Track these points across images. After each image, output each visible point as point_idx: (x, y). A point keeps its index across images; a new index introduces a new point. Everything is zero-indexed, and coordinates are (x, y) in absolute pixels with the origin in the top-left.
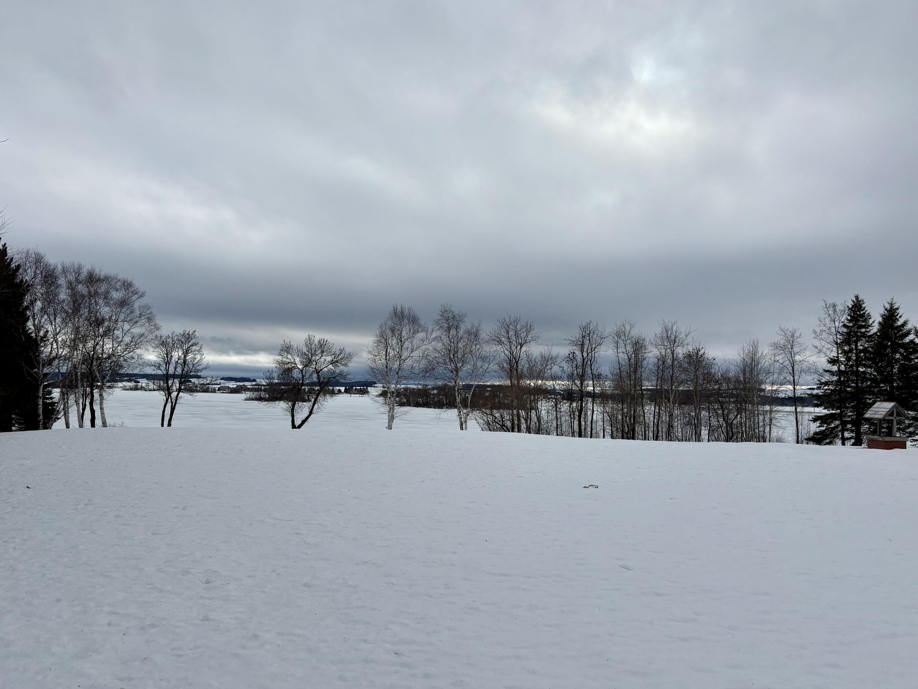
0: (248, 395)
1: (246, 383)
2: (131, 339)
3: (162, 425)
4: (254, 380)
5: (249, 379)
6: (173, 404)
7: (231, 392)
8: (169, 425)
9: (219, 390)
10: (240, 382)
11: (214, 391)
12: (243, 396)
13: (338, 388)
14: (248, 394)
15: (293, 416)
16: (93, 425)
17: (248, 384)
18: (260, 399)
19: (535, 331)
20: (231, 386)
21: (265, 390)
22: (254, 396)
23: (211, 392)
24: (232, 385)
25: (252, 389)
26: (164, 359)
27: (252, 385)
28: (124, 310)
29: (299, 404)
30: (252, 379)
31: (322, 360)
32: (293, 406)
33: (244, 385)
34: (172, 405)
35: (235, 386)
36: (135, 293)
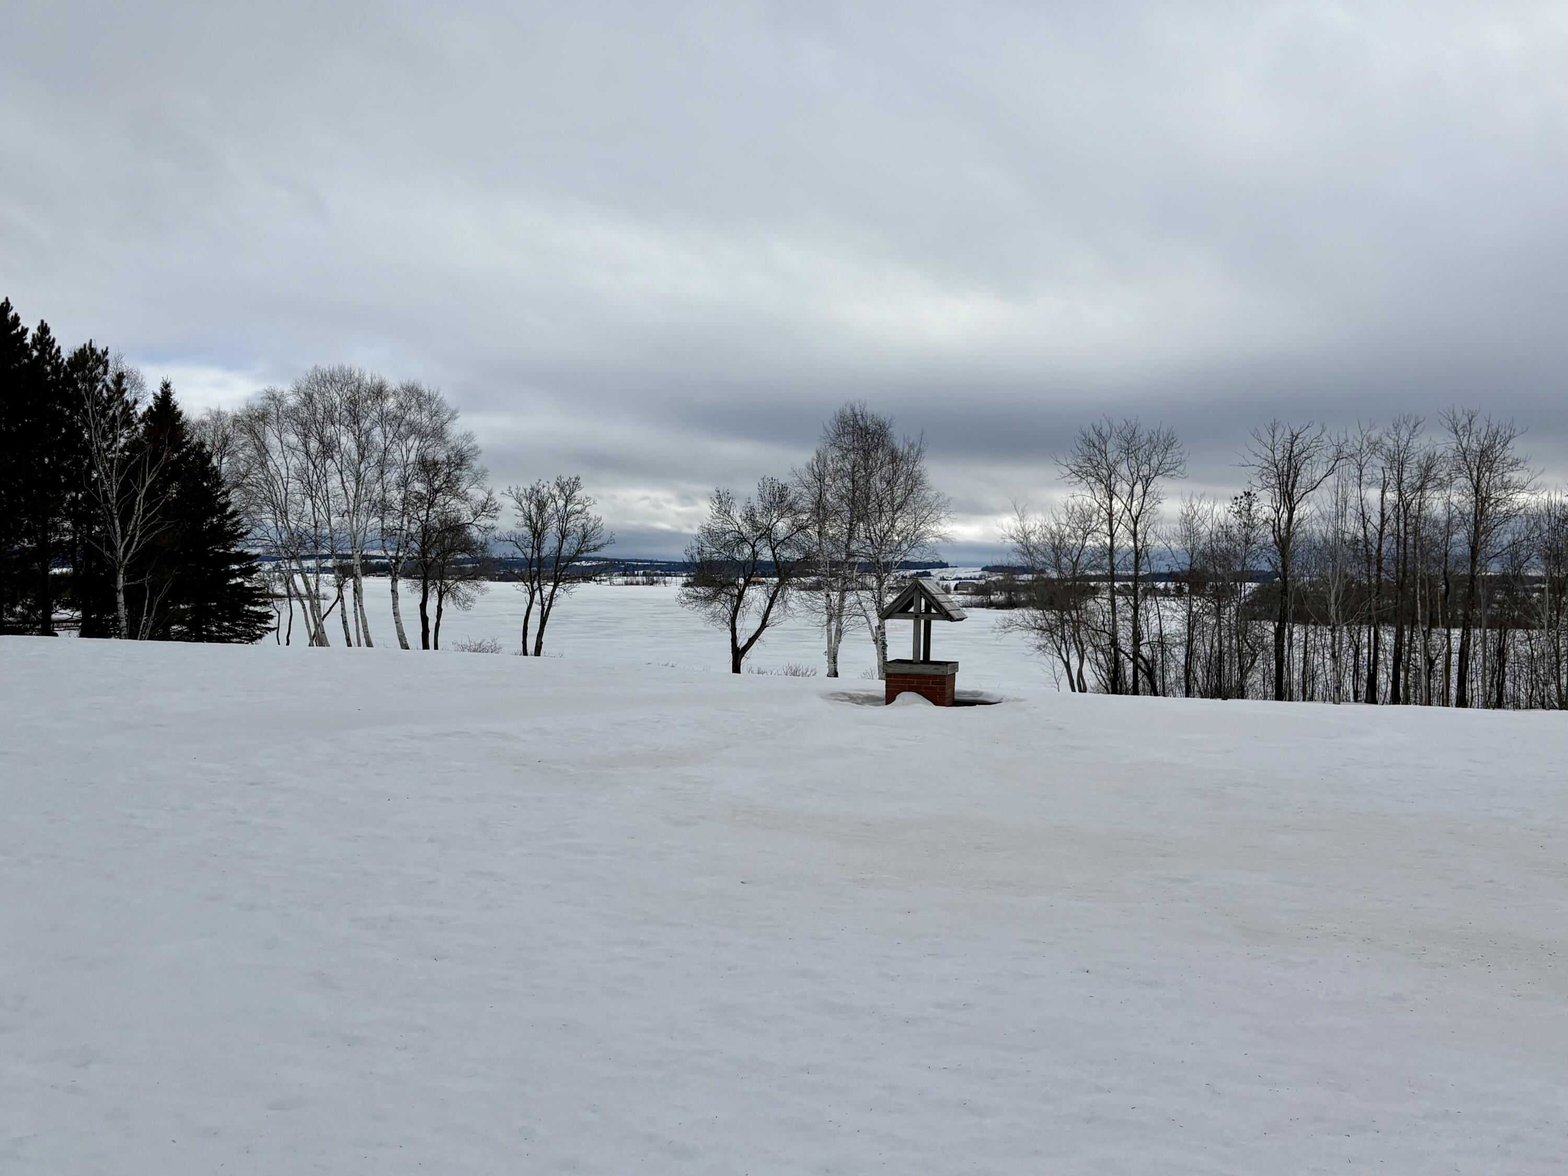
2: (487, 496)
6: (546, 607)
9: (956, 588)
15: (733, 630)
32: (735, 612)
34: (543, 609)
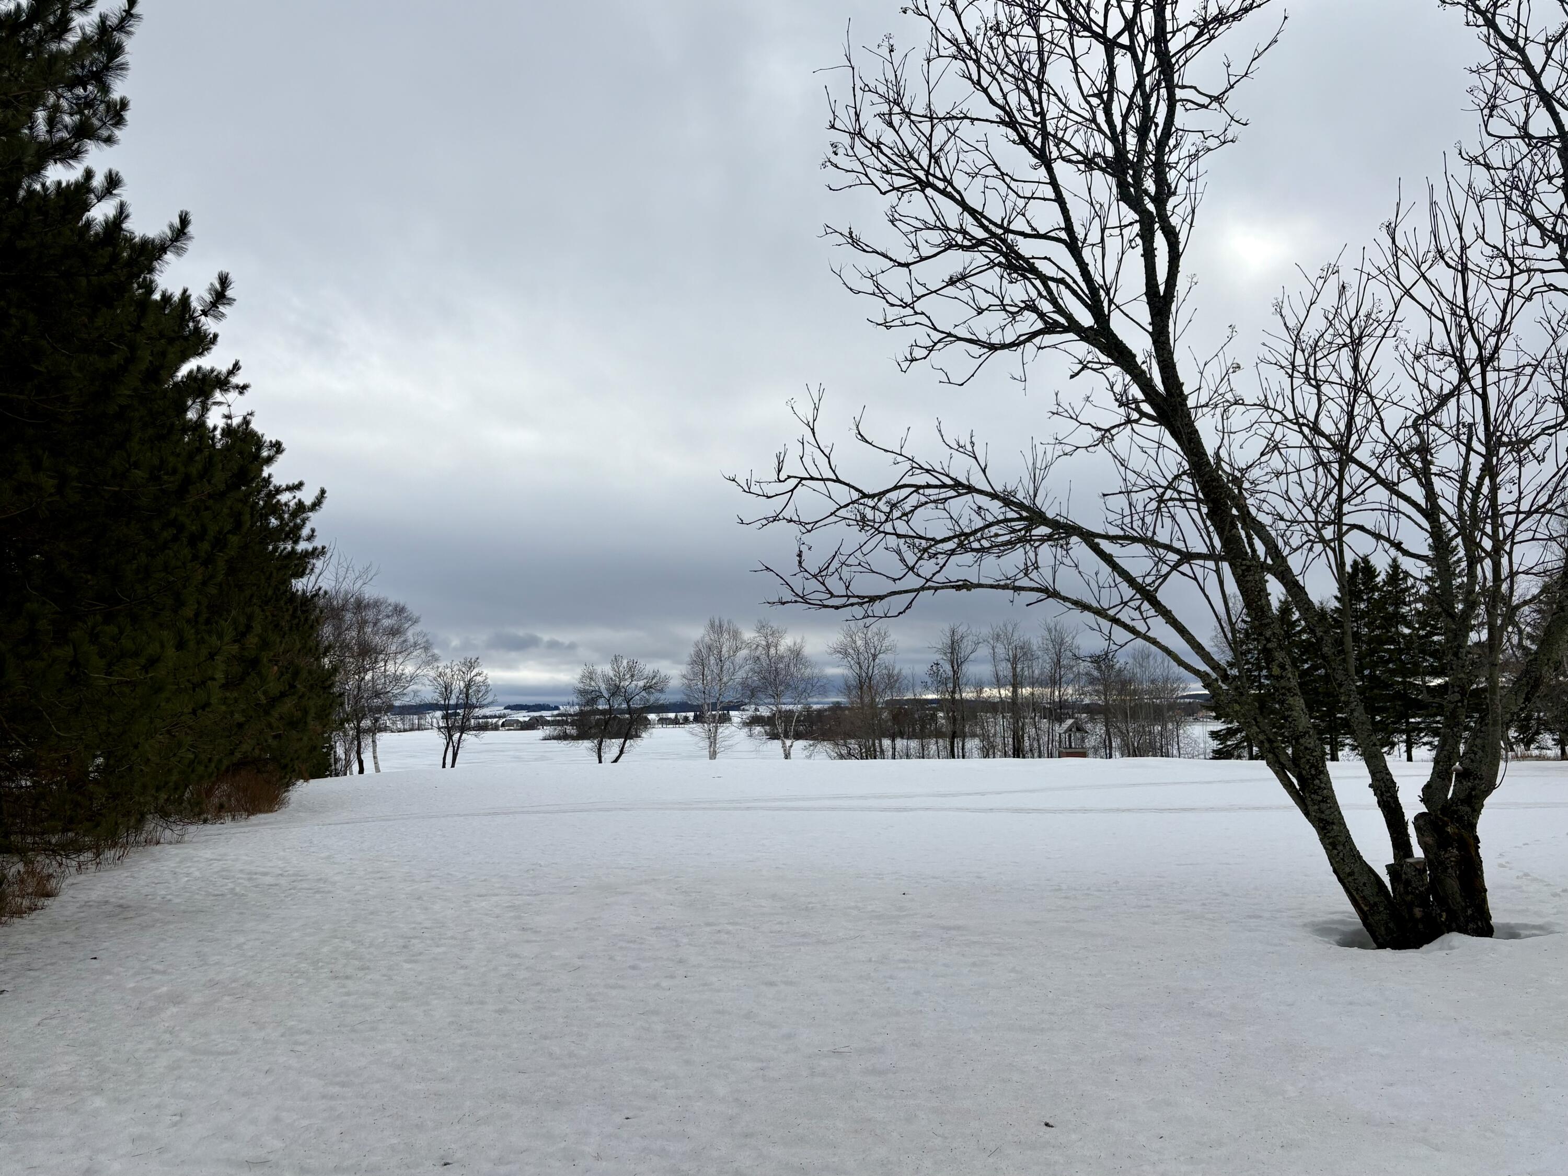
0: (548, 732)
1: (544, 713)
3: (444, 766)
4: (557, 708)
5: (548, 706)
7: (522, 729)
8: (453, 766)
9: (503, 725)
10: (534, 711)
11: (496, 728)
12: (539, 733)
13: (684, 714)
14: (548, 730)
15: (600, 755)
16: (361, 771)
17: (547, 715)
18: (564, 737)
19: (891, 639)
20: (521, 719)
21: (572, 724)
22: (556, 733)
23: (493, 729)
24: (523, 716)
25: (553, 721)
26: (441, 693)
27: (553, 716)
28: (395, 640)
29: (607, 742)
30: (552, 705)
31: (633, 685)
32: (600, 744)
33: (541, 716)
35: (527, 719)
36: (408, 619)
